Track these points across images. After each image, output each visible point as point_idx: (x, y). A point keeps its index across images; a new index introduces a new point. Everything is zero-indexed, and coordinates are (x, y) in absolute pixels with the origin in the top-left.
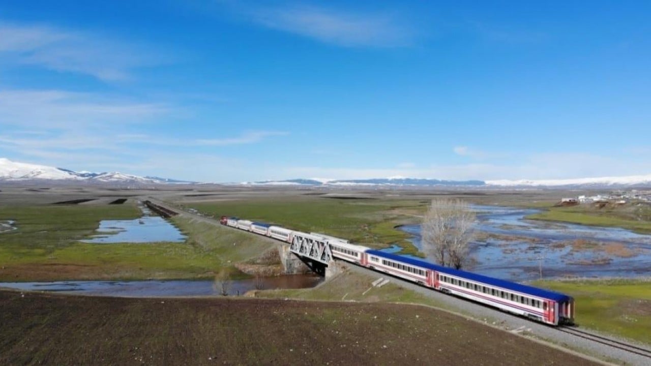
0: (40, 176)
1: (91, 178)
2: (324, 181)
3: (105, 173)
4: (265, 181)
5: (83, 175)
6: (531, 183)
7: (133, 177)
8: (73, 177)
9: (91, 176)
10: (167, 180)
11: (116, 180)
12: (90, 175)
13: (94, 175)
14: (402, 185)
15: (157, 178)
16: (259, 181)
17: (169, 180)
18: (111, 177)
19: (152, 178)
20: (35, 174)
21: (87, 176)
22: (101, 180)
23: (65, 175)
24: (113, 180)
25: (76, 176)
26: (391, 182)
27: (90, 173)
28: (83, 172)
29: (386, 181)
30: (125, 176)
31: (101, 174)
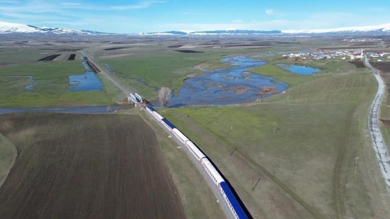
0: (18, 31)
1: (49, 32)
2: (188, 32)
3: (58, 29)
4: (152, 32)
5: (44, 30)
6: (308, 31)
7: (74, 31)
8: (38, 31)
9: (49, 31)
10: (95, 32)
11: (65, 33)
12: (48, 29)
13: (51, 30)
14: (233, 34)
15: (89, 31)
16: (149, 32)
17: (96, 32)
18: (61, 31)
19: (86, 31)
20: (14, 29)
21: (47, 30)
22: (56, 33)
23: (33, 30)
24: (63, 33)
25: (40, 30)
26: (227, 32)
27: (48, 28)
28: (44, 28)
29: (224, 32)
30: (69, 31)
31: (55, 29)
